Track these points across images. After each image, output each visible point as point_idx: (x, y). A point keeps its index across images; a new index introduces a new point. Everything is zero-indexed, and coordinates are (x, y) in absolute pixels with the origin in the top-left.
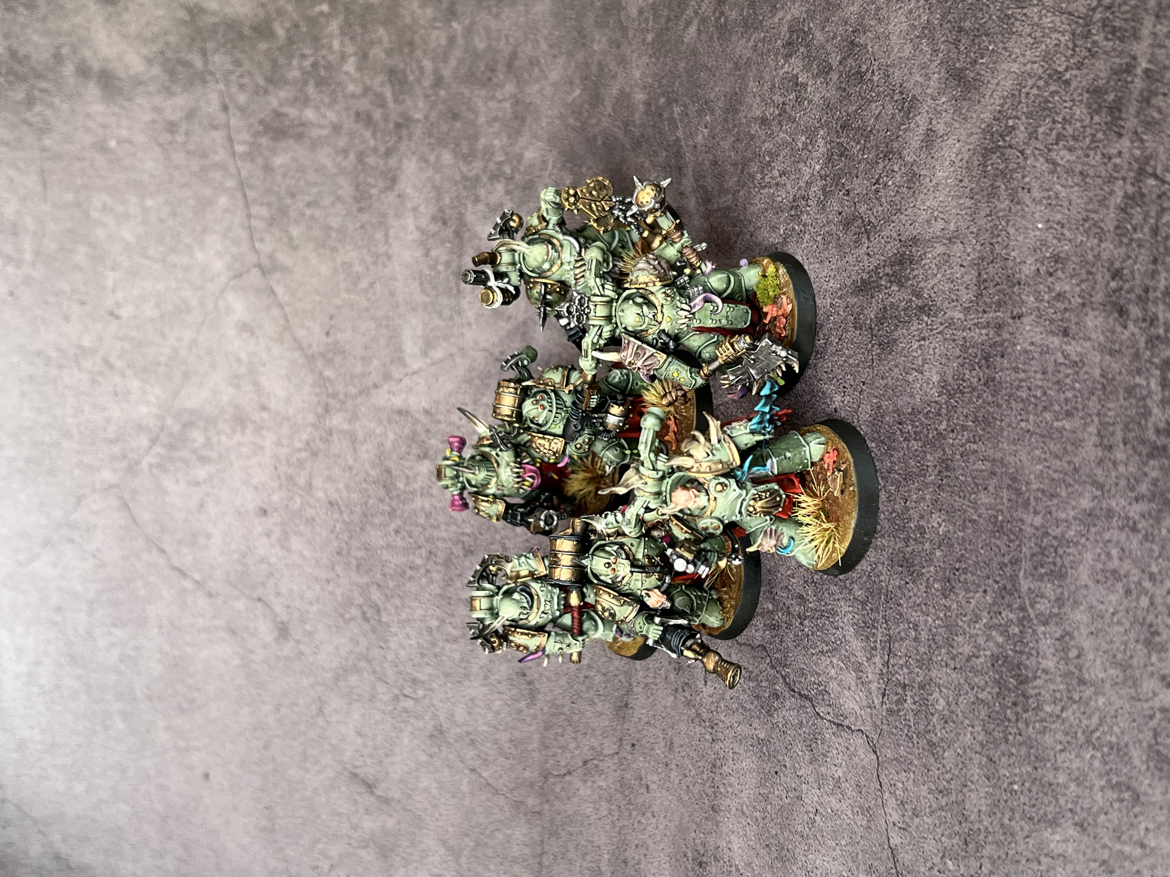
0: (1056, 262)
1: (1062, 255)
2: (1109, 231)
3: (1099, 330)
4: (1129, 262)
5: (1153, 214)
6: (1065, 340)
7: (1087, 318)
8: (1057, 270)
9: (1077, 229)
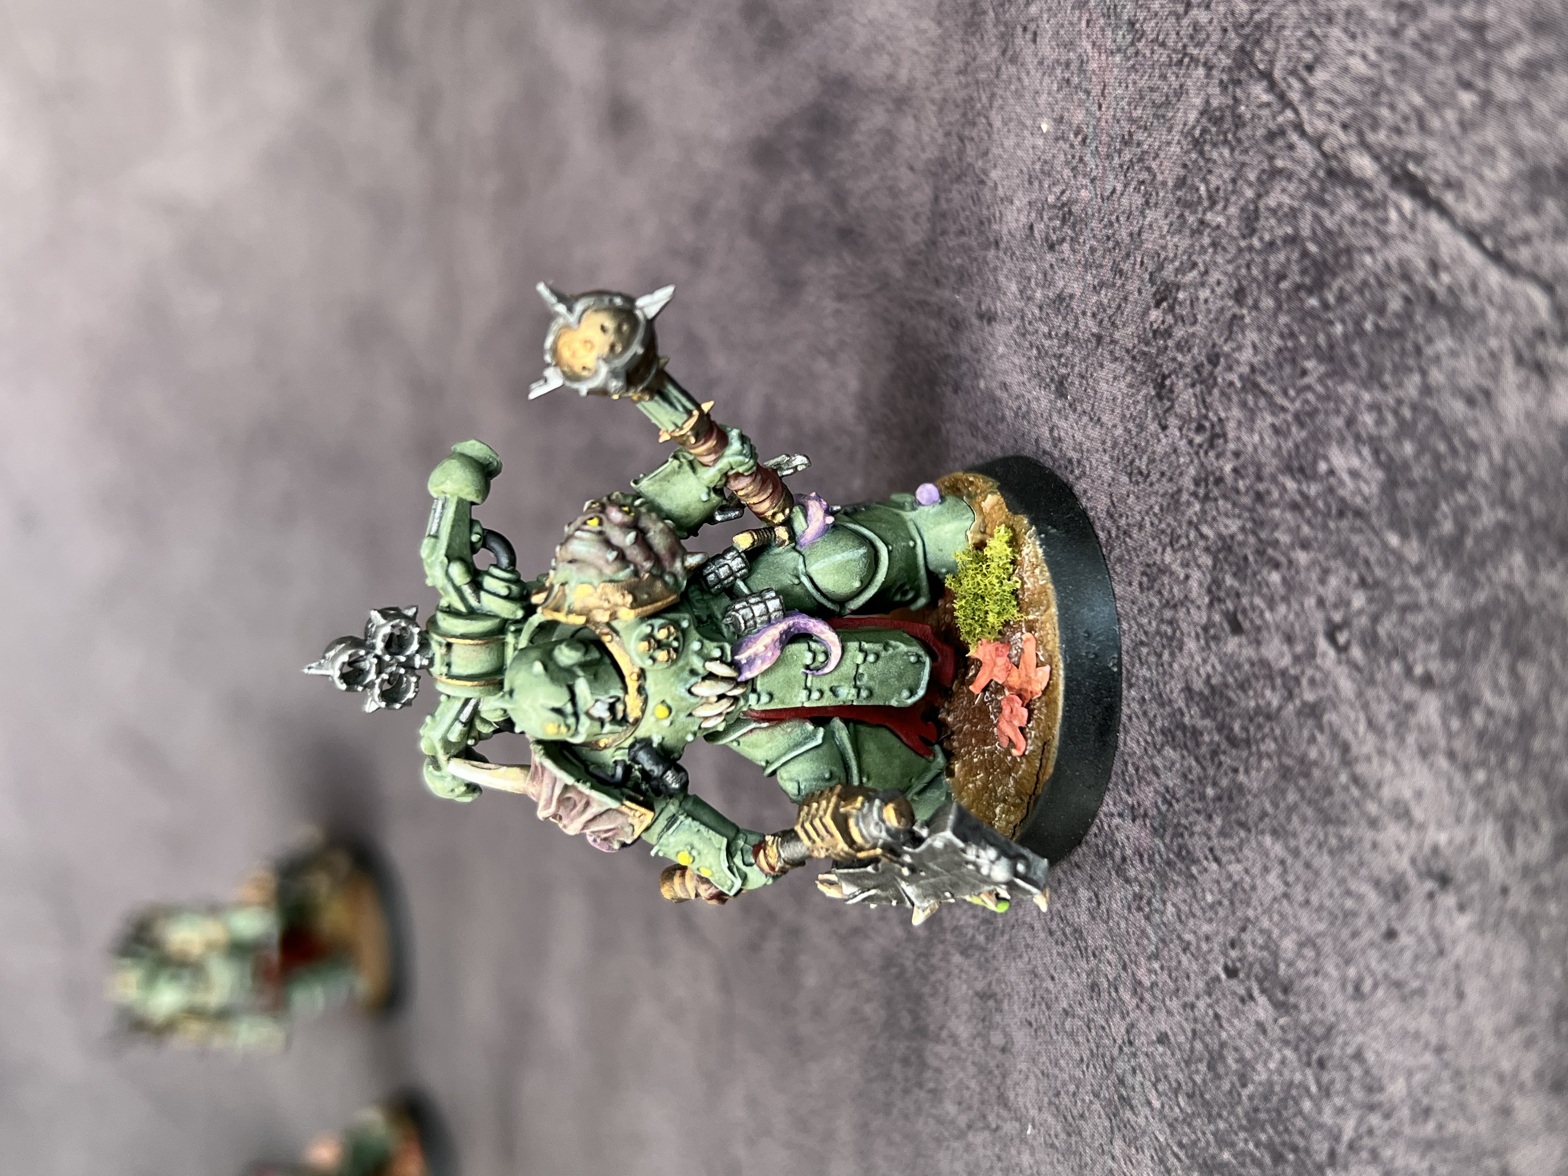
0: (1064, 221)
1: (1076, 209)
2: (1164, 184)
3: (1118, 411)
4: (1192, 276)
5: (1252, 176)
6: (1059, 404)
7: (1102, 374)
8: (1063, 240)
9: (1109, 157)
